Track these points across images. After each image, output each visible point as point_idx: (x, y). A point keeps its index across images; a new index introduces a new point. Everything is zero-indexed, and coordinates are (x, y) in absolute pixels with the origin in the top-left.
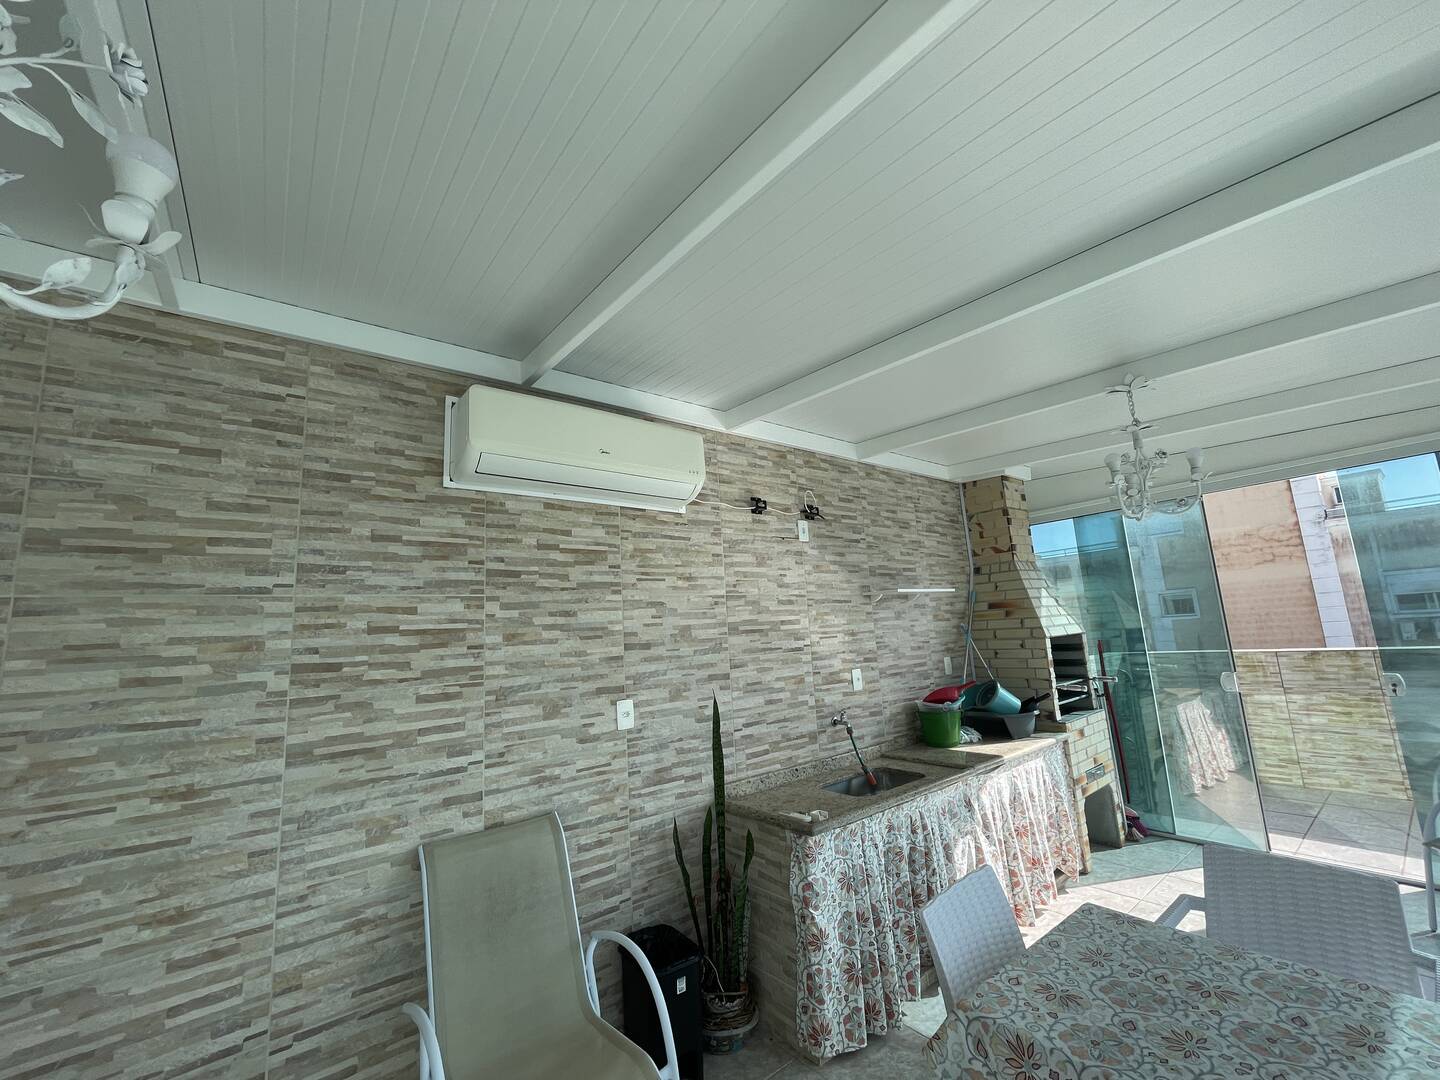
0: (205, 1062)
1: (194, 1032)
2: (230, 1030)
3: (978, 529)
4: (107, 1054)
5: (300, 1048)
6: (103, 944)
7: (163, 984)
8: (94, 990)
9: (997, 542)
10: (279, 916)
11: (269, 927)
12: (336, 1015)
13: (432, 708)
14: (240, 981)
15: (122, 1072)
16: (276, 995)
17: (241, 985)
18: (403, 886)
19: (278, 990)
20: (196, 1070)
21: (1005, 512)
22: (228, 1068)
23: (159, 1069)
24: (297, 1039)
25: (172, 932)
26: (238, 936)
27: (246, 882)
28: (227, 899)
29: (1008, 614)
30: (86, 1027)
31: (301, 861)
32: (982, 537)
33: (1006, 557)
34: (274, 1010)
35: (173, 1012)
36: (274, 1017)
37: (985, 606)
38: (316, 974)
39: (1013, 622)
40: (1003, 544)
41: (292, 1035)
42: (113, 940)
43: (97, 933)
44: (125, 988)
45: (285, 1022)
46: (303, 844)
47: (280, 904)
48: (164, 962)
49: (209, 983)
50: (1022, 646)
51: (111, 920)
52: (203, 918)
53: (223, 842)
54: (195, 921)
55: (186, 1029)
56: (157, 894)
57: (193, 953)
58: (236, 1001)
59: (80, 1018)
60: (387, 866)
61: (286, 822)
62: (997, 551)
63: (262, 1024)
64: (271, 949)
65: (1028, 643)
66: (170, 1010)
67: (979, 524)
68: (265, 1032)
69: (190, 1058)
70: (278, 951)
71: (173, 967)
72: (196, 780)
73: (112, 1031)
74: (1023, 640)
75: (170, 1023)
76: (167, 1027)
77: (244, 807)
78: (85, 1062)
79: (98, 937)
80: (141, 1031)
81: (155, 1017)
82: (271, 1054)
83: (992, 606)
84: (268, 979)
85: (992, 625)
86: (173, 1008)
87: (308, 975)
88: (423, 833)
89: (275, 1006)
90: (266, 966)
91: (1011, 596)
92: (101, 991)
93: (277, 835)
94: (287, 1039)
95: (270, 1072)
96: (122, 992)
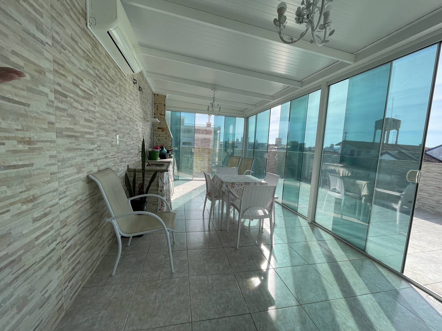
0: (47, 255)
1: (43, 246)
2: (52, 243)
3: (157, 108)
4: (20, 258)
5: (68, 245)
6: (11, 212)
7: (32, 228)
8: (10, 233)
9: (161, 112)
10: (60, 199)
11: (57, 204)
12: (74, 233)
13: (87, 124)
14: (53, 225)
15: (25, 265)
16: (61, 228)
17: (53, 226)
18: (85, 189)
19: (62, 227)
20: (45, 259)
21: (165, 105)
22: (53, 256)
23: (36, 261)
24: (67, 242)
25: (33, 206)
26: (50, 207)
27: (51, 185)
28: (46, 192)
29: (163, 131)
30: (10, 249)
31: (63, 178)
32: (157, 110)
33: (163, 116)
34: (61, 234)
35: (37, 238)
36: (62, 236)
37: (157, 128)
38: (70, 220)
39: (164, 133)
40: (163, 113)
41: (66, 242)
42: (14, 210)
43: (8, 207)
44: (21, 231)
45: (64, 237)
46: (63, 171)
47: (60, 194)
48: (31, 219)
49: (45, 226)
50: (166, 139)
51: (12, 201)
52: (40, 200)
53: (43, 167)
54: (39, 201)
55: (41, 245)
56: (25, 189)
57: (39, 215)
58: (52, 232)
59: (8, 246)
60: (81, 182)
61: (59, 161)
62: (161, 115)
63: (59, 239)
64: (59, 212)
65: (167, 138)
66: (36, 238)
67: (157, 106)
68: (60, 242)
69: (43, 255)
70: (61, 212)
71: (35, 220)
72: (32, 136)
73: (19, 250)
74: (166, 137)
75: (37, 243)
76: (36, 245)
77: (47, 152)
78: (12, 265)
79: (8, 209)
80: (28, 247)
81: (31, 242)
82: (62, 249)
83: (158, 128)
84: (59, 223)
85: (159, 133)
86: (36, 237)
87: (68, 221)
88: (88, 171)
89: (62, 232)
90: (58, 219)
91: (164, 126)
92: (14, 233)
93: (56, 166)
94: (65, 243)
95: (62, 255)
96: (20, 233)
